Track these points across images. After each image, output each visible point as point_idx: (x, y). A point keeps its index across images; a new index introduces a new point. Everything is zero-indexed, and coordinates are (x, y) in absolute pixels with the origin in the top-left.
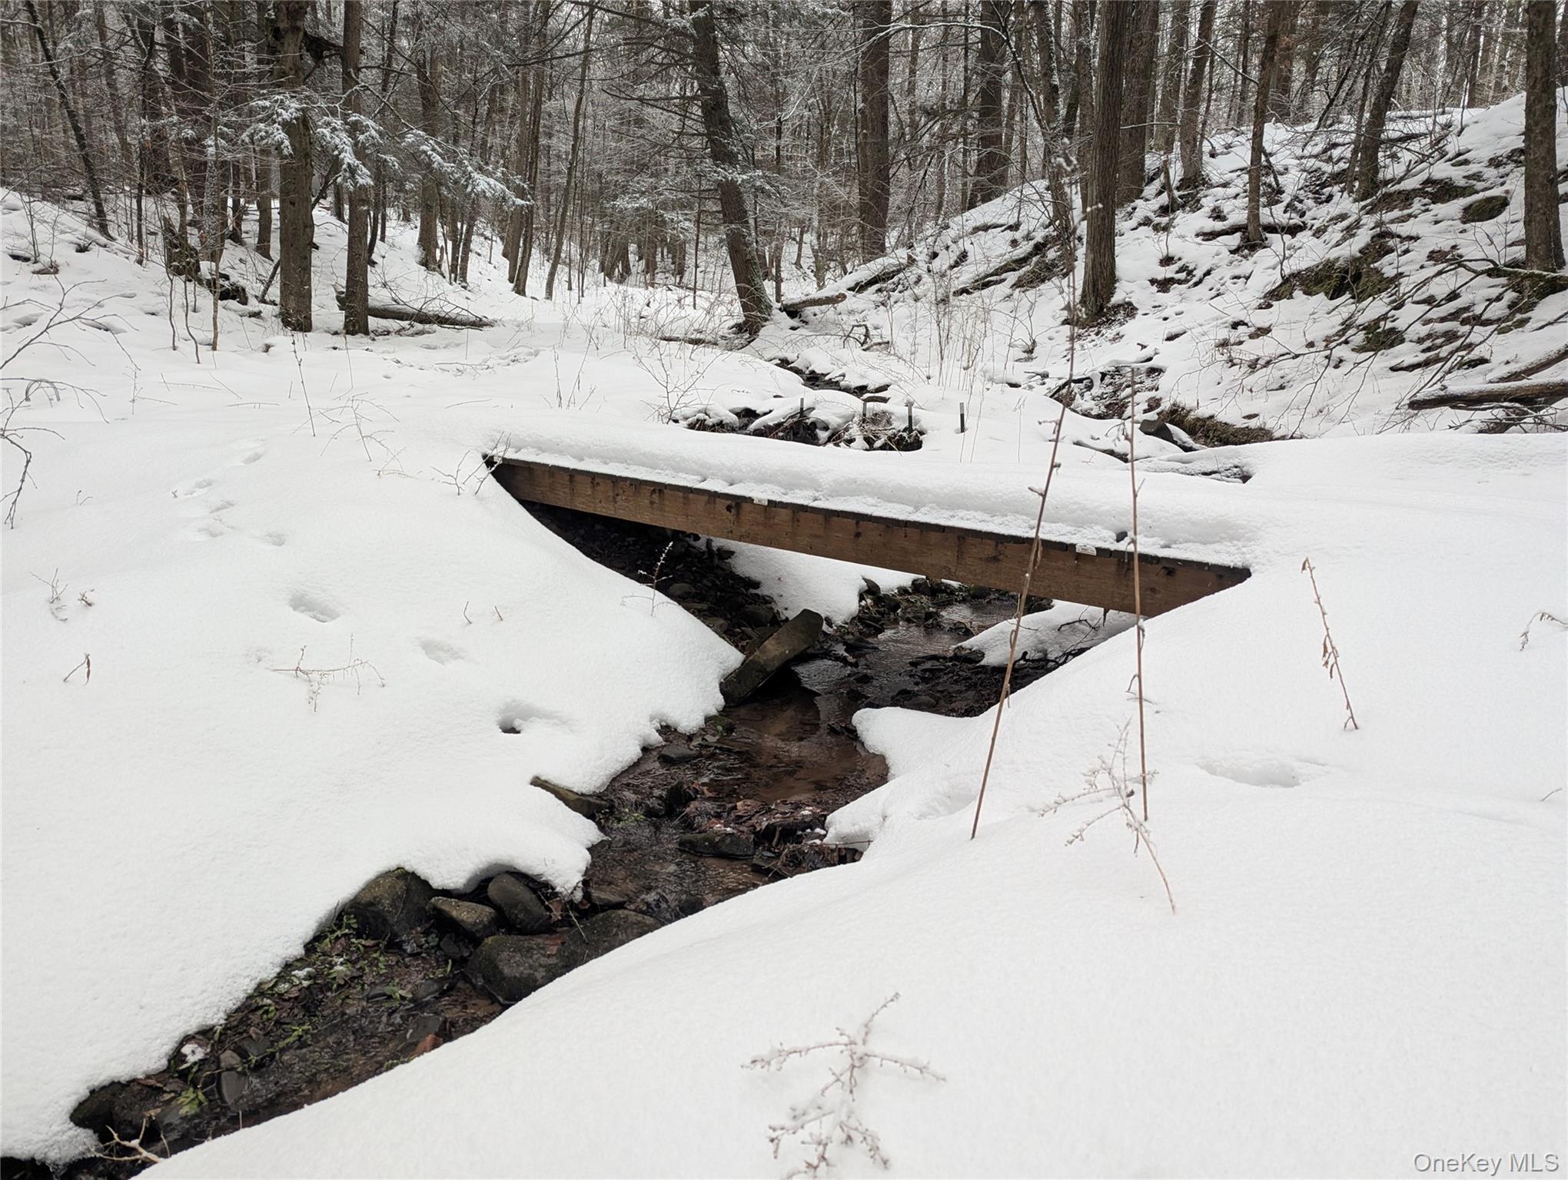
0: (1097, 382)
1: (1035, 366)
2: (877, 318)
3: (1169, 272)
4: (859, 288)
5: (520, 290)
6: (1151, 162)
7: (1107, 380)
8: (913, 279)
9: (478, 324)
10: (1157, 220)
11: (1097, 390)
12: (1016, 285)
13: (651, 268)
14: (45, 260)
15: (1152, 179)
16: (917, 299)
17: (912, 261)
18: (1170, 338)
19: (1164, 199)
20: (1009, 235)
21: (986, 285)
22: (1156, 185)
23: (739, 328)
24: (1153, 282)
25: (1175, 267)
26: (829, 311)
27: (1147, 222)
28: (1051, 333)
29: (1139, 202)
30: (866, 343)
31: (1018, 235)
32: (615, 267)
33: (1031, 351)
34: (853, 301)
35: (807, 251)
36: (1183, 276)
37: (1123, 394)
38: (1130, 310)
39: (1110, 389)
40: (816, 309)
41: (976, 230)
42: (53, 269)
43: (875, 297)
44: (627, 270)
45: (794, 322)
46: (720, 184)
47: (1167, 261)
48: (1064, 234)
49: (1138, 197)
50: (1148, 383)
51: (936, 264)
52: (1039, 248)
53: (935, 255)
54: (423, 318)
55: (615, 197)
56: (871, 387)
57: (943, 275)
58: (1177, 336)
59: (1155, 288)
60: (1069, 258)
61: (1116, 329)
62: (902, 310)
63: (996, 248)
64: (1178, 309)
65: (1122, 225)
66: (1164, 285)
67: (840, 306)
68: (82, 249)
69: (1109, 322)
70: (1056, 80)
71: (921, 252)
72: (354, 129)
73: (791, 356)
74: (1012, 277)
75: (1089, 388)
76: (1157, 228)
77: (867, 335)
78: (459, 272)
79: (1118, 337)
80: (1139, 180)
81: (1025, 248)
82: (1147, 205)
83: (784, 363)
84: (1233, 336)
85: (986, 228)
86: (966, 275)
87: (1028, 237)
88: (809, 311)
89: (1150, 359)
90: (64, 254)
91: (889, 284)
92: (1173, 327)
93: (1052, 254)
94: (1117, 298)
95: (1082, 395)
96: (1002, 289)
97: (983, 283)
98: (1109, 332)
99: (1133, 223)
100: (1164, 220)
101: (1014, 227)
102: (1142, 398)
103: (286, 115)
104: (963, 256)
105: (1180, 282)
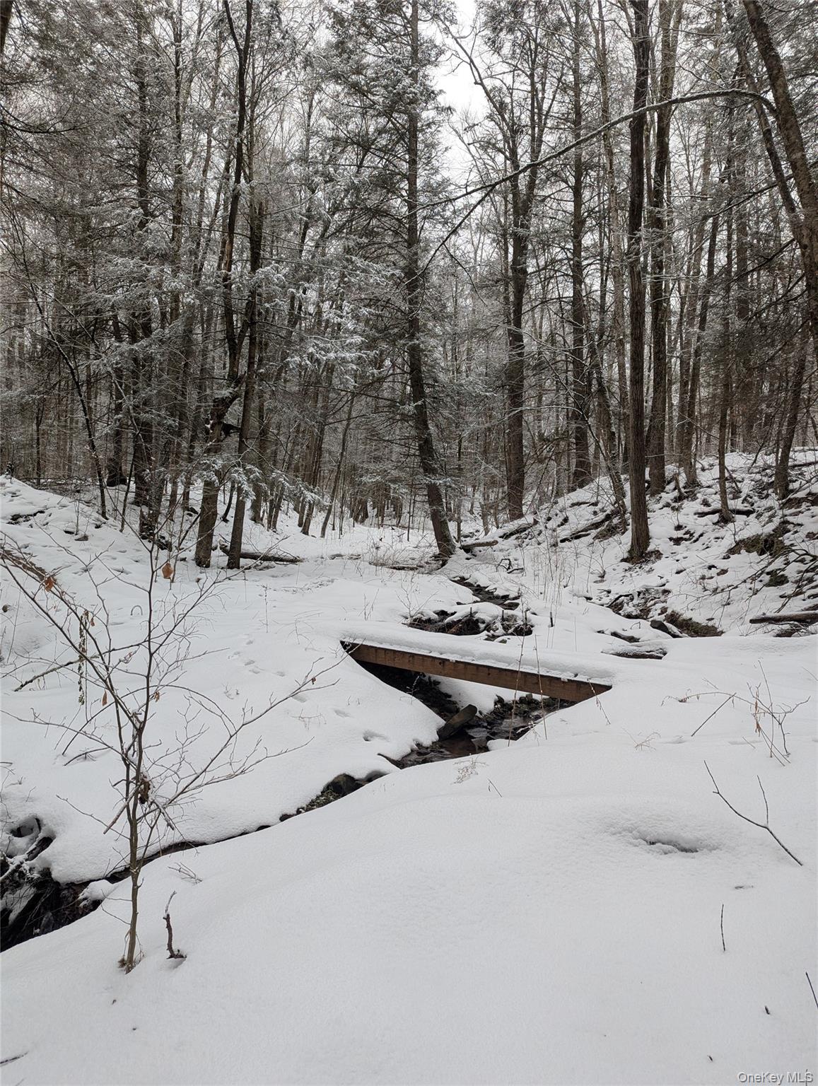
0: (636, 597)
1: (604, 586)
2: (515, 554)
3: (680, 534)
4: (506, 536)
5: (305, 532)
6: (670, 469)
7: (641, 596)
8: (537, 533)
9: (294, 561)
10: (673, 504)
11: (636, 601)
12: (596, 537)
13: (380, 513)
14: (81, 534)
15: (669, 483)
16: (539, 544)
17: (536, 522)
18: (678, 573)
19: (676, 493)
20: (593, 508)
21: (578, 537)
22: (672, 485)
23: (436, 557)
24: (671, 539)
25: (683, 531)
26: (489, 549)
27: (668, 505)
28: (615, 567)
29: (663, 494)
30: (509, 569)
31: (597, 509)
32: (360, 515)
33: (603, 577)
34: (503, 544)
35: (477, 504)
36: (687, 536)
37: (649, 604)
38: (658, 555)
39: (643, 601)
40: (481, 548)
41: (573, 505)
42: (85, 538)
43: (516, 542)
44: (366, 516)
45: (468, 555)
46: (427, 485)
47: (679, 528)
48: (619, 511)
49: (663, 491)
50: (662, 598)
51: (550, 525)
52: (608, 517)
53: (549, 519)
54: (266, 558)
55: (361, 476)
56: (511, 596)
57: (554, 530)
58: (681, 571)
59: (672, 543)
60: (624, 523)
61: (650, 565)
62: (530, 549)
63: (581, 517)
64: (684, 555)
65: (652, 504)
66: (677, 541)
67: (495, 547)
68: (98, 527)
69: (647, 562)
70: (614, 429)
71: (541, 521)
72: (248, 472)
73: (466, 576)
74: (594, 532)
75: (632, 599)
76: (673, 509)
77: (510, 564)
78: (272, 524)
79: (651, 570)
80: (660, 483)
81: (601, 516)
82: (668, 496)
83: (462, 581)
84: (708, 573)
85: (579, 504)
86: (564, 532)
87: (603, 510)
88: (477, 549)
89: (664, 585)
90: (91, 530)
91: (523, 535)
92: (679, 566)
93: (615, 521)
94: (650, 548)
95: (628, 604)
96: (588, 539)
97: (577, 536)
98: (647, 567)
99: (660, 505)
100: (676, 505)
101: (595, 504)
102: (659, 606)
103: (217, 468)
104: (566, 520)
105: (686, 540)
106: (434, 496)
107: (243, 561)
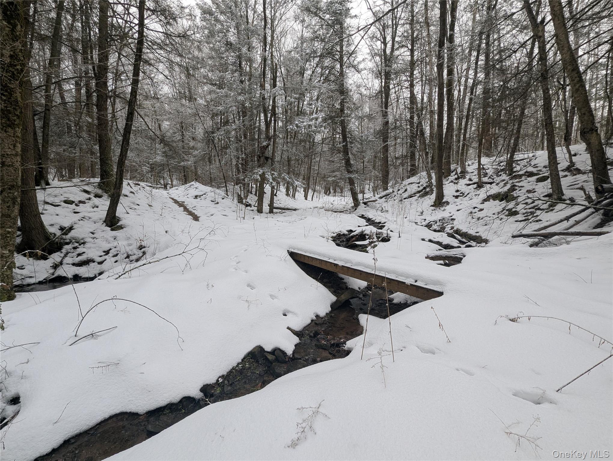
0: (438, 222)
1: (423, 217)
2: (385, 205)
3: (458, 194)
4: (381, 198)
5: (306, 199)
6: (453, 167)
7: (441, 221)
8: (394, 196)
9: (295, 210)
10: (455, 181)
11: (438, 224)
12: (418, 197)
13: (335, 192)
14: (216, 202)
15: (453, 172)
16: (395, 200)
17: (393, 192)
18: (458, 211)
19: (456, 176)
20: (417, 185)
21: (411, 197)
22: (454, 173)
23: (353, 207)
24: (454, 196)
25: (460, 193)
26: (374, 203)
27: (452, 182)
28: (428, 209)
29: (449, 177)
30: (382, 211)
31: (419, 185)
32: (327, 192)
33: (422, 213)
34: (380, 201)
35: (371, 187)
36: (462, 195)
37: (445, 225)
38: (448, 203)
39: (442, 224)
40: (371, 203)
41: (409, 184)
42: (218, 203)
43: (385, 200)
44: (330, 192)
45: (365, 206)
46: (348, 178)
47: (457, 191)
48: (430, 185)
49: (449, 176)
50: (451, 222)
51: (399, 192)
52: (425, 188)
53: (399, 190)
54: (284, 209)
55: (327, 178)
56: (382, 222)
57: (401, 195)
58: (460, 210)
59: (454, 198)
60: (432, 190)
61: (444, 208)
62: (391, 202)
63: (414, 188)
64: (460, 203)
65: (445, 182)
66: (457, 197)
67: (376, 202)
68: (223, 199)
69: (442, 206)
70: (427, 150)
71: (396, 190)
72: (273, 174)
73: (364, 214)
74: (418, 195)
75: (436, 223)
76: (455, 183)
77: (382, 209)
78: (294, 196)
79: (444, 210)
80: (449, 172)
81: (421, 188)
82: (452, 177)
83: (362, 217)
84: (474, 211)
85: (412, 183)
86: (405, 195)
87: (422, 185)
88: (369, 203)
89: (452, 216)
90: (220, 200)
91: (388, 197)
92: (458, 208)
93: (428, 189)
94: (444, 201)
95: (434, 225)
96: (416, 198)
97: (411, 196)
98: (442, 209)
99: (448, 182)
100: (456, 181)
101: (419, 183)
102: (450, 226)
103: (260, 173)
104: (406, 190)
105: (461, 196)
106: (351, 182)
107: (275, 210)
